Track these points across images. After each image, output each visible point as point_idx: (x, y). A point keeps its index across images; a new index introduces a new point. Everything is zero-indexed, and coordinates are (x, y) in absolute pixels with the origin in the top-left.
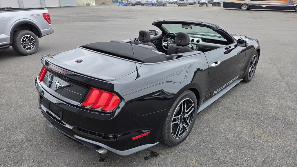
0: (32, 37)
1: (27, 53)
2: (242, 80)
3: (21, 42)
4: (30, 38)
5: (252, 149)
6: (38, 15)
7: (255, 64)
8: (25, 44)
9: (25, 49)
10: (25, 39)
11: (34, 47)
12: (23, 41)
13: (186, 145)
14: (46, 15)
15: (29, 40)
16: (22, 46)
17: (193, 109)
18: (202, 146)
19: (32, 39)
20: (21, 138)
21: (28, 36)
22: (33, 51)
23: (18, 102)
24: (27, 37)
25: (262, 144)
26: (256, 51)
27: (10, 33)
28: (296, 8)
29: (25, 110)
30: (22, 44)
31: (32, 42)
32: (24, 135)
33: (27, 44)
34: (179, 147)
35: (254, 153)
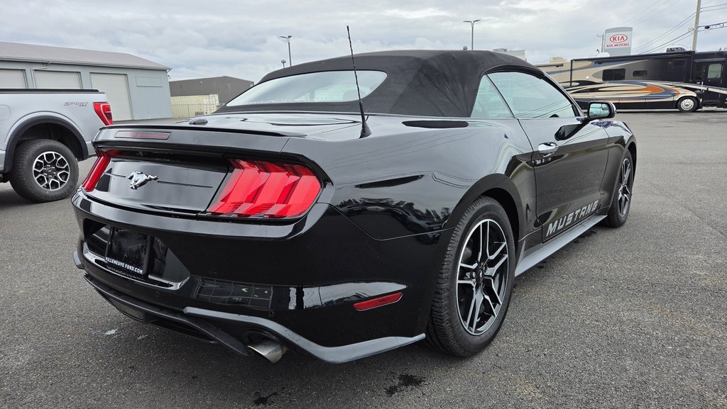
0: (62, 157)
1: (45, 196)
2: (605, 216)
3: (34, 169)
4: (56, 160)
5: (682, 355)
6: (82, 105)
7: (630, 183)
8: (42, 172)
9: (41, 186)
10: (44, 161)
11: (66, 182)
12: (39, 166)
13: (497, 355)
14: (101, 106)
15: (53, 164)
16: (36, 179)
17: (507, 256)
18: (542, 356)
19: (62, 163)
20: (19, 363)
21: (53, 153)
22: (63, 192)
23: (15, 289)
24: (49, 157)
25: (704, 344)
26: (626, 149)
27: (6, 143)
28: (679, 103)
29: (34, 303)
30: (36, 173)
31: (62, 169)
32: (27, 357)
33: (49, 174)
34: (477, 361)
35: (690, 364)
